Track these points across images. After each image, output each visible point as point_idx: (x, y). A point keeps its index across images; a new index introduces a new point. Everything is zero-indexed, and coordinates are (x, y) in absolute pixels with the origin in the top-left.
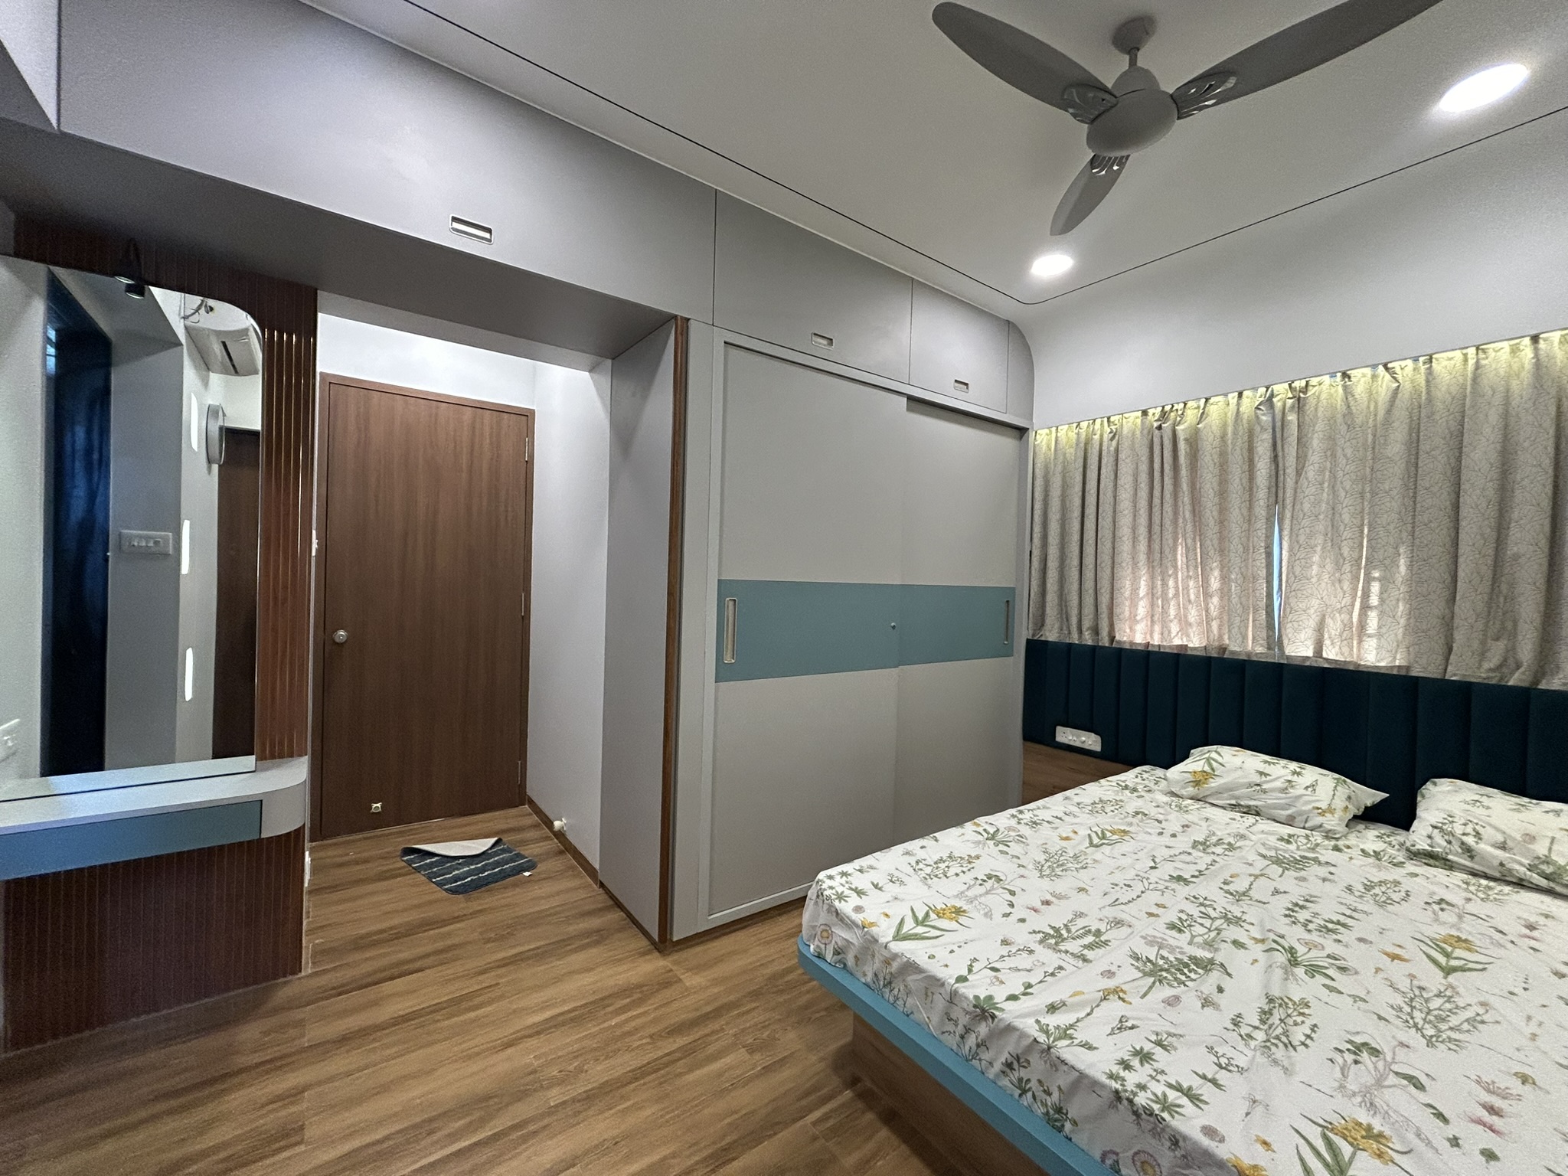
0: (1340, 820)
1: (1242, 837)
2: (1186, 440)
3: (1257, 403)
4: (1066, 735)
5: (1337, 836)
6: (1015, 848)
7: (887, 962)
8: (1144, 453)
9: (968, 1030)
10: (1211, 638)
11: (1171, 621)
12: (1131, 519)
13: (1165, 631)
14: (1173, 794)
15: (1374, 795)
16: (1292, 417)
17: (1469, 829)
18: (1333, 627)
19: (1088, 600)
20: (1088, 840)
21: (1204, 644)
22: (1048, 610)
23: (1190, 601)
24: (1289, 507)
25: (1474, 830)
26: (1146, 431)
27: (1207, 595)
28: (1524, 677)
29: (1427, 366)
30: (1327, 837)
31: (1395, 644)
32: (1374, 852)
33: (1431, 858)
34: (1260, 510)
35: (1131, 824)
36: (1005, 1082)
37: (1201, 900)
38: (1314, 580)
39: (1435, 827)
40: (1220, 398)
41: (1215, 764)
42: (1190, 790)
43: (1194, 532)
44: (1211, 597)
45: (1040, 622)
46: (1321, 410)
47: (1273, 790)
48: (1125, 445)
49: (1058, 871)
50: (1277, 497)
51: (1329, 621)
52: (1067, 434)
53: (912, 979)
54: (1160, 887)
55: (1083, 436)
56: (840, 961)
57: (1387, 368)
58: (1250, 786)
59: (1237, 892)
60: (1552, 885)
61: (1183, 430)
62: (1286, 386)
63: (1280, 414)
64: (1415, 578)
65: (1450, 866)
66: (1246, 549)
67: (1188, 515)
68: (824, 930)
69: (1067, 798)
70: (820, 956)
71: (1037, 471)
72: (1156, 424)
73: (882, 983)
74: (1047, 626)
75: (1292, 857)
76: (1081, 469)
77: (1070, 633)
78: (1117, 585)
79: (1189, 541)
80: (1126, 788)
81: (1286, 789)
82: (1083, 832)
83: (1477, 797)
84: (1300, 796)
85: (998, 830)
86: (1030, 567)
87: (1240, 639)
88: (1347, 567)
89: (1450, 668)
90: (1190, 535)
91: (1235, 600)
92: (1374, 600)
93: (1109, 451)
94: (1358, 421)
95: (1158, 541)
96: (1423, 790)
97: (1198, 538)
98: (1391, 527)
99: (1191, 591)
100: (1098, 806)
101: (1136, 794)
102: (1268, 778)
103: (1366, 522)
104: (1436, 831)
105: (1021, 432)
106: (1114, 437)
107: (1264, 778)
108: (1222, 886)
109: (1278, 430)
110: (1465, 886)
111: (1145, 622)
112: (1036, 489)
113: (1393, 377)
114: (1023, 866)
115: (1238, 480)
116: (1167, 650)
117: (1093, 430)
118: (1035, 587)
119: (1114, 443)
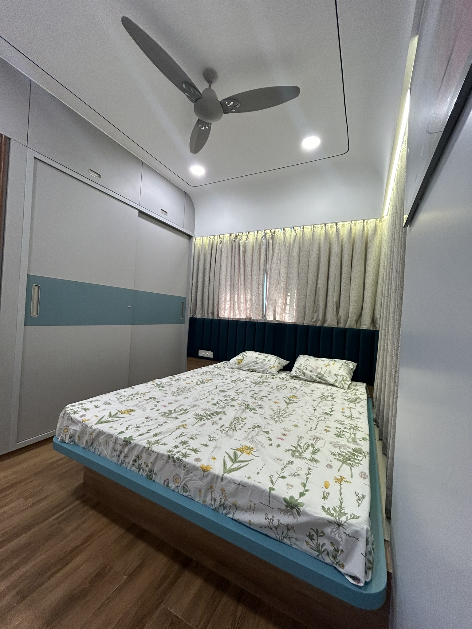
0: (276, 370)
1: (248, 378)
2: (242, 246)
3: (262, 236)
4: (201, 353)
5: (274, 375)
6: (166, 388)
7: (91, 434)
8: (230, 248)
9: (121, 452)
10: (247, 315)
11: (236, 310)
12: (225, 273)
13: (234, 313)
14: (231, 368)
15: (286, 362)
16: (271, 241)
17: (305, 368)
18: (278, 310)
19: (211, 302)
20: (196, 384)
21: (245, 318)
22: (198, 307)
23: (241, 303)
24: (269, 271)
25: (306, 368)
26: (231, 242)
28: (320, 324)
29: (303, 229)
30: (272, 375)
31: (293, 315)
32: (283, 378)
33: (296, 377)
34: (262, 272)
35: (213, 377)
36: (134, 468)
37: (227, 396)
40: (252, 232)
41: (244, 356)
42: (237, 366)
43: (244, 278)
44: (247, 301)
45: (195, 313)
46: (278, 240)
47: (260, 363)
48: (224, 245)
49: (180, 393)
50: (266, 267)
51: (277, 308)
52: (206, 240)
53: (101, 439)
54: (215, 394)
55: (211, 241)
56: (72, 441)
57: (294, 229)
58: (253, 362)
59: (239, 392)
60: (321, 380)
61: (242, 242)
62: (269, 231)
63: (268, 240)
64: (298, 295)
65: (300, 379)
66: (257, 284)
67: (242, 272)
68: (65, 429)
69: (193, 372)
70: (63, 441)
71: (195, 253)
72: (234, 240)
73: (89, 444)
74: (197, 313)
75: (260, 381)
76: (210, 254)
77: (205, 314)
78: (220, 297)
79: (242, 281)
81: (263, 362)
82: (195, 381)
83: (308, 359)
84: (267, 363)
85: (162, 383)
86: (192, 290)
87: (255, 315)
89: (305, 322)
90: (242, 279)
91: (254, 302)
92: (288, 302)
93: (219, 247)
94: (287, 244)
95: (233, 281)
96: (297, 359)
98: (293, 278)
99: (242, 299)
100: (204, 373)
101: (219, 369)
102: (259, 359)
104: (298, 369)
105: (190, 237)
106: (221, 243)
107: (257, 359)
108: (236, 391)
109: (267, 245)
110: (302, 384)
111: (228, 310)
112: (195, 260)
113: (295, 232)
114: (167, 393)
115: (256, 261)
116: (235, 320)
117: (214, 239)
118: (193, 298)
119: (221, 245)
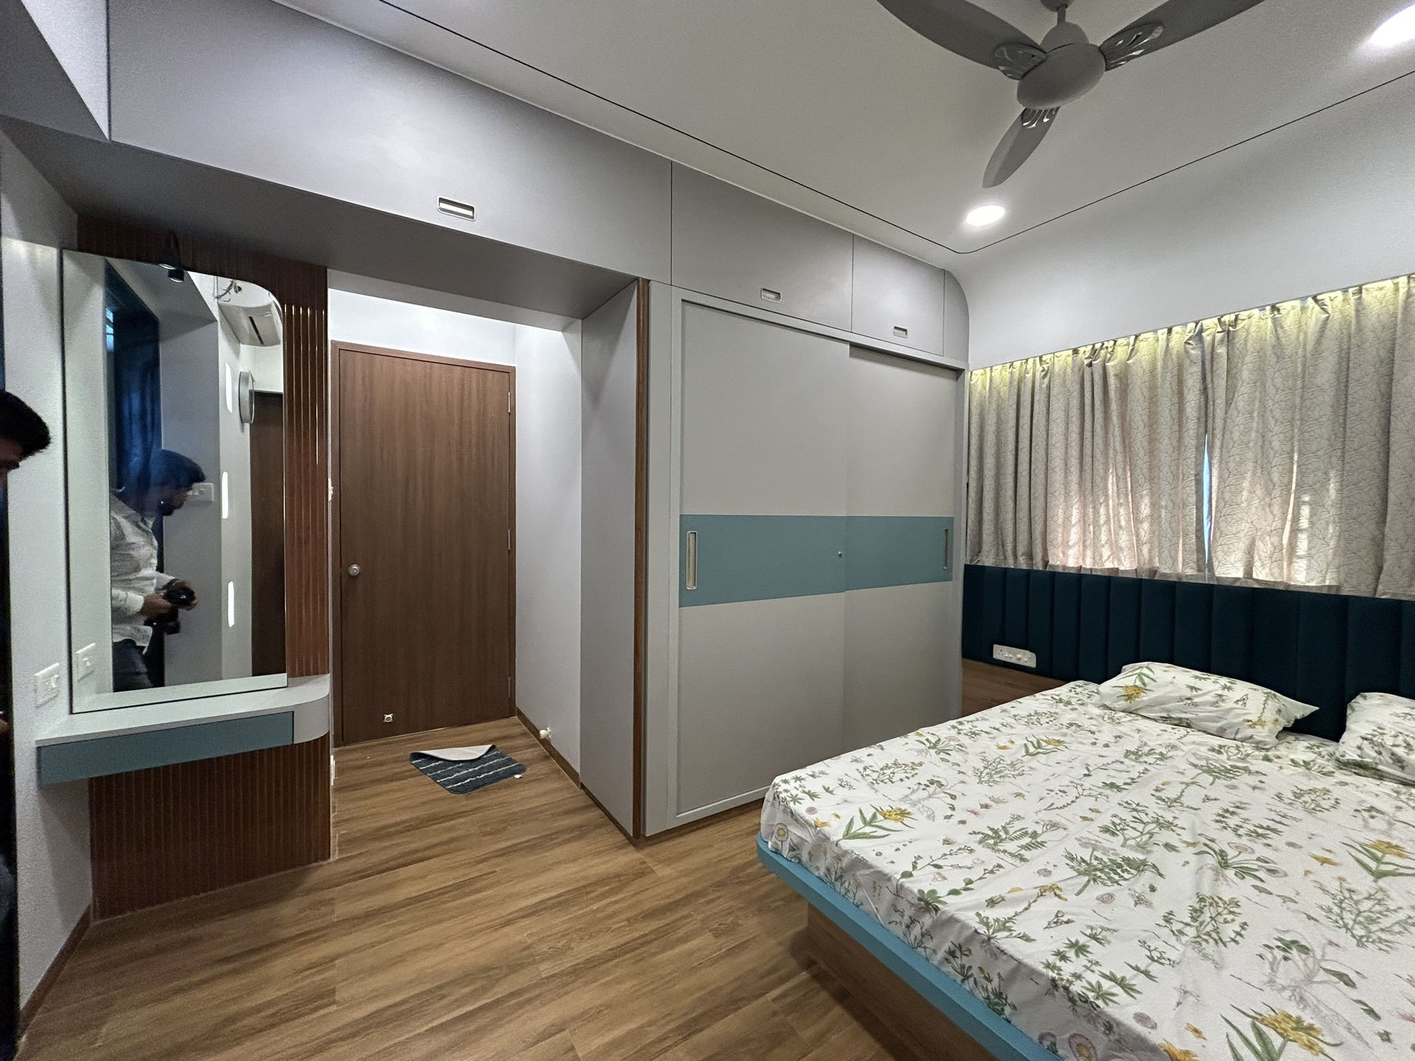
0: (1271, 731)
1: (1174, 747)
2: (1116, 375)
3: (1187, 338)
4: (1002, 653)
5: (1267, 747)
6: (955, 757)
7: (838, 858)
8: (1077, 387)
9: (913, 921)
10: (1142, 561)
11: (1103, 546)
12: (1063, 451)
13: (1097, 555)
14: (1106, 707)
15: (1303, 707)
16: (1221, 350)
17: (1400, 740)
18: (1264, 549)
19: (1023, 527)
20: (1024, 750)
21: (1134, 568)
22: (985, 537)
23: (1120, 527)
24: (1219, 436)
26: (1076, 369)
27: (1138, 521)
29: (1357, 296)
30: (1258, 748)
31: (1325, 566)
32: (1304, 762)
34: (1190, 440)
35: (1065, 735)
36: (948, 968)
37: (1134, 806)
38: (1244, 505)
39: (1366, 739)
40: (1150, 335)
41: (1146, 680)
42: (1123, 704)
43: (1125, 462)
44: (1141, 522)
45: (978, 549)
46: (1250, 343)
47: (1204, 704)
48: (1057, 382)
49: (996, 777)
50: (1206, 427)
51: (1259, 544)
52: (1001, 374)
53: (861, 873)
54: (1094, 793)
55: (1016, 375)
56: (795, 857)
57: (1316, 301)
58: (1181, 699)
59: (1168, 798)
61: (1113, 366)
62: (1215, 320)
63: (1210, 347)
64: (1346, 503)
65: (1381, 776)
66: (1175, 477)
67: (1118, 446)
68: (780, 829)
69: (1004, 711)
70: (777, 852)
71: (972, 408)
72: (1086, 362)
73: (833, 877)
74: (984, 553)
75: (1222, 766)
76: (1015, 406)
77: (1005, 558)
78: (1050, 514)
79: (1120, 471)
80: (1061, 701)
81: (1217, 702)
82: (1020, 742)
83: (1408, 710)
84: (1231, 709)
85: (939, 740)
86: (967, 499)
87: (1171, 562)
88: (1277, 492)
89: (1380, 587)
90: (1120, 465)
91: (1165, 525)
92: (1304, 523)
93: (1041, 389)
94: (1288, 352)
95: (1089, 471)
96: (1353, 703)
97: (1128, 467)
98: (1321, 453)
99: (1122, 518)
100: (1033, 718)
101: (1070, 707)
102: (1200, 692)
103: (1296, 448)
104: (1366, 742)
105: (957, 373)
106: (1046, 375)
107: (1195, 693)
108: (1154, 793)
109: (1207, 363)
110: (1395, 795)
111: (1077, 547)
112: (972, 426)
113: (1322, 309)
114: (963, 773)
115: (1167, 411)
116: (1099, 574)
117: (1026, 369)
118: (972, 516)
119: (1046, 380)
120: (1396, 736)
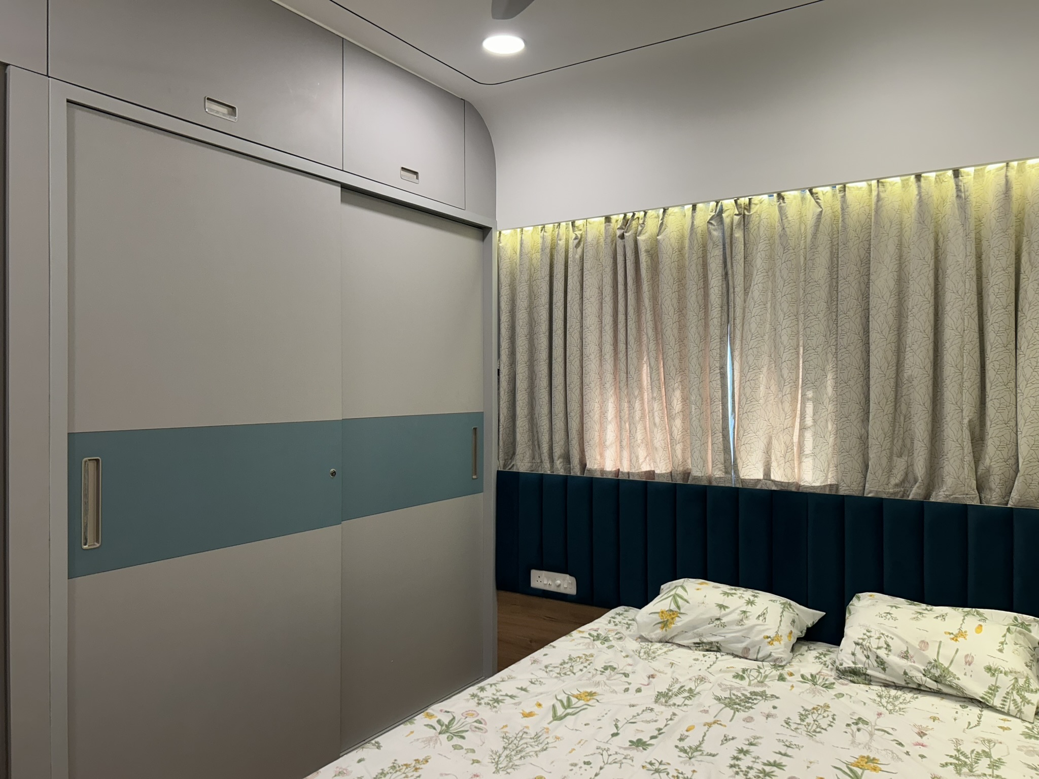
0: (786, 646)
1: (702, 680)
2: (647, 251)
3: (709, 218)
4: (542, 580)
5: (783, 664)
6: (471, 739)
8: (608, 262)
10: (676, 462)
11: (639, 446)
12: (597, 335)
13: (633, 457)
14: (643, 639)
15: (814, 614)
16: (738, 234)
17: (882, 642)
18: (778, 449)
19: (559, 424)
20: (551, 713)
21: (669, 471)
22: (519, 437)
23: (655, 424)
24: (739, 326)
25: (886, 643)
26: (609, 240)
27: (671, 417)
28: (920, 491)
29: (842, 194)
30: (775, 666)
31: (826, 463)
32: (812, 675)
33: (854, 674)
34: (715, 330)
35: (598, 684)
38: (761, 401)
39: (857, 644)
40: (676, 210)
41: (680, 601)
42: (659, 633)
43: (657, 350)
44: (674, 419)
45: (511, 452)
46: (762, 229)
47: (731, 623)
48: (590, 254)
49: (516, 760)
50: (728, 316)
51: (774, 442)
52: (532, 237)
54: (619, 757)
55: (548, 241)
57: (812, 193)
58: (711, 621)
59: (690, 748)
60: (940, 686)
61: (644, 241)
62: (733, 201)
63: (729, 230)
64: (840, 400)
65: (868, 680)
66: (702, 369)
67: (650, 332)
69: (535, 662)
71: (502, 277)
72: (619, 233)
74: (518, 457)
75: (743, 694)
76: (547, 278)
77: (542, 462)
78: (586, 408)
79: (653, 360)
80: (598, 636)
81: (742, 620)
82: (548, 703)
83: (888, 609)
84: (754, 626)
85: (454, 718)
86: (499, 389)
87: (702, 463)
88: (787, 389)
89: (867, 485)
90: (653, 354)
91: (695, 423)
92: (809, 421)
93: (574, 261)
94: (792, 243)
95: (623, 360)
96: (850, 607)
97: (661, 356)
98: (819, 350)
99: (656, 414)
100: (566, 667)
101: (607, 644)
102: (727, 610)
103: (801, 343)
104: (858, 647)
105: (483, 232)
106: (579, 244)
107: (723, 612)
108: (678, 743)
109: (728, 246)
110: (878, 699)
111: (614, 447)
112: (502, 299)
113: (817, 202)
114: (478, 762)
115: (694, 296)
116: (637, 478)
117: (558, 234)
118: (504, 411)
119: (579, 250)
120: (879, 638)
